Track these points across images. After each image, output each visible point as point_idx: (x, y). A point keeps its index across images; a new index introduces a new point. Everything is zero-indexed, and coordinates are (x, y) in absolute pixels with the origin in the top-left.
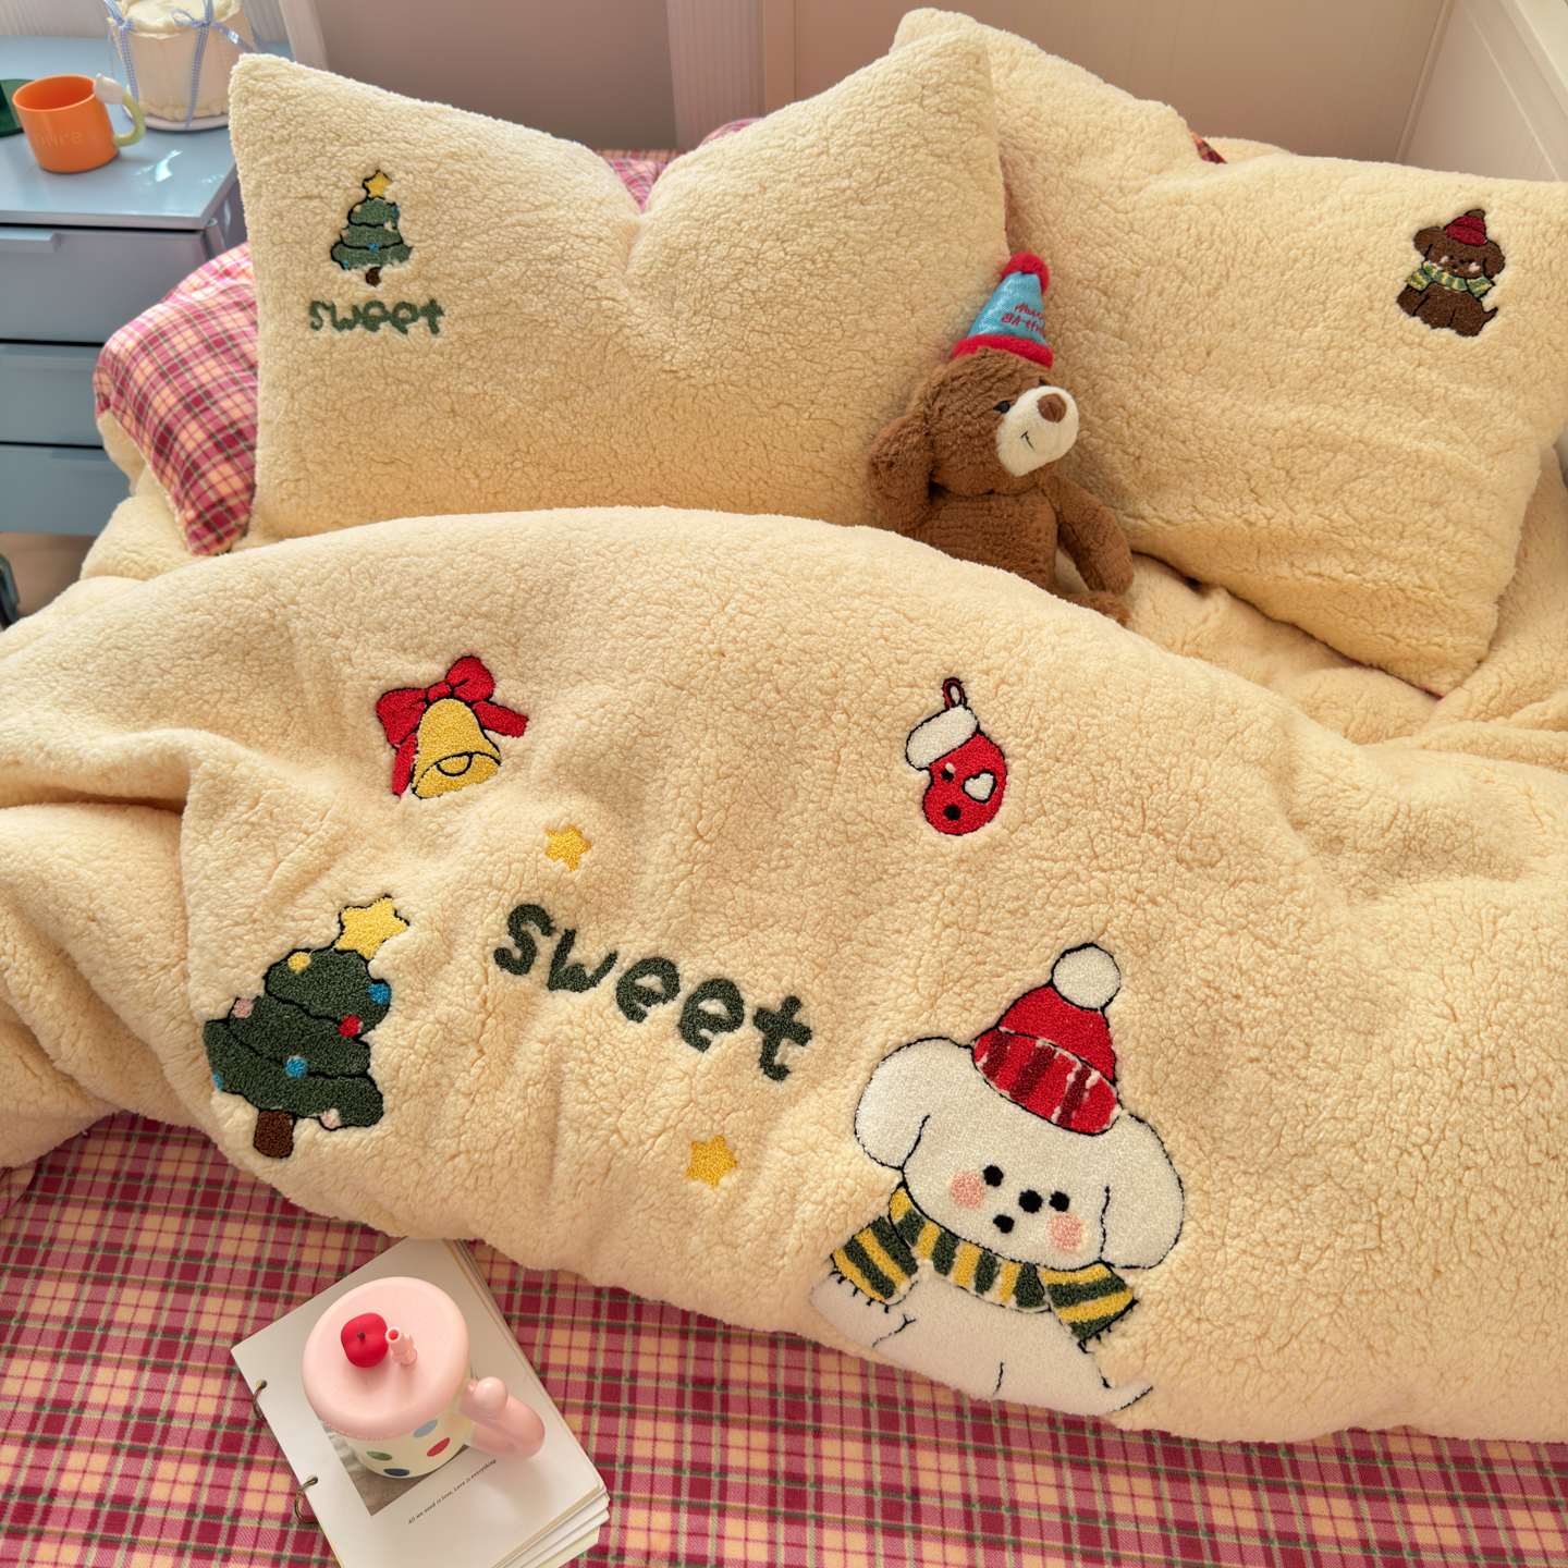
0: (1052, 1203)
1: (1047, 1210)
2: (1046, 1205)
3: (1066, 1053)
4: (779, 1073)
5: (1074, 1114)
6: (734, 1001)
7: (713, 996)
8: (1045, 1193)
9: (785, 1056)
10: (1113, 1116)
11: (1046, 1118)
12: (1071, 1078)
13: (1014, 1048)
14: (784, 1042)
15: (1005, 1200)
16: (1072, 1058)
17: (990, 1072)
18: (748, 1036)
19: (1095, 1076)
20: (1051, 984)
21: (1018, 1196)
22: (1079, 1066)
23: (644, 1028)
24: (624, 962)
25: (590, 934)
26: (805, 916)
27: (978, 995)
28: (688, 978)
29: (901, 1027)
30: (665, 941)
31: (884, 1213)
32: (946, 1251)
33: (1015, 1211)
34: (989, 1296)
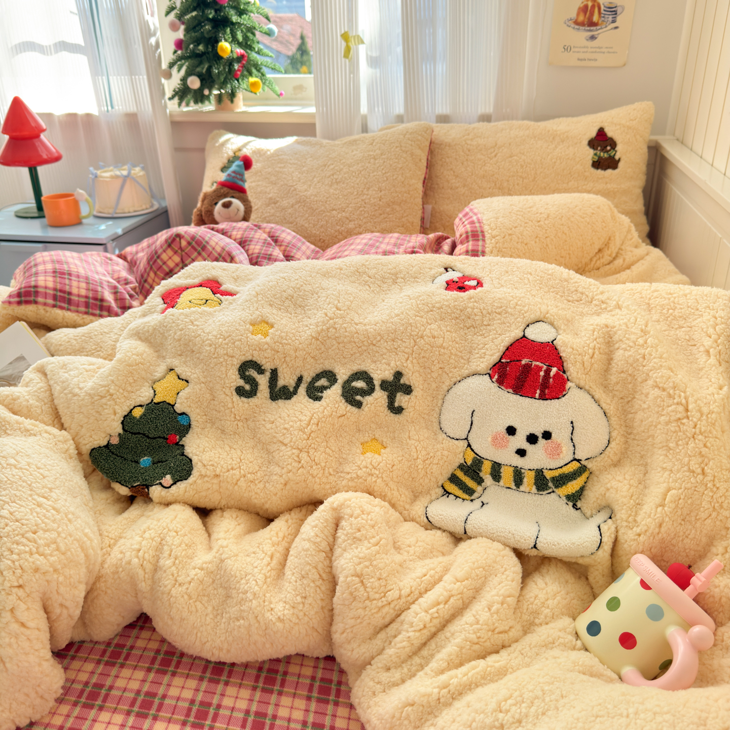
0: (543, 437)
1: (542, 442)
2: (540, 439)
3: (538, 363)
4: (399, 411)
5: (546, 391)
6: (368, 380)
7: (358, 379)
8: (539, 433)
9: (401, 401)
10: (567, 387)
11: (533, 397)
12: (542, 373)
13: (511, 369)
14: (398, 395)
15: (519, 441)
16: (541, 365)
17: (500, 382)
18: (380, 397)
19: (554, 370)
20: (524, 336)
21: (525, 438)
22: (545, 367)
23: (323, 402)
24: (307, 379)
25: (285, 370)
26: (395, 331)
27: (487, 349)
28: (343, 375)
29: (456, 374)
30: (326, 362)
31: (462, 461)
32: (496, 471)
33: (525, 445)
34: (522, 488)
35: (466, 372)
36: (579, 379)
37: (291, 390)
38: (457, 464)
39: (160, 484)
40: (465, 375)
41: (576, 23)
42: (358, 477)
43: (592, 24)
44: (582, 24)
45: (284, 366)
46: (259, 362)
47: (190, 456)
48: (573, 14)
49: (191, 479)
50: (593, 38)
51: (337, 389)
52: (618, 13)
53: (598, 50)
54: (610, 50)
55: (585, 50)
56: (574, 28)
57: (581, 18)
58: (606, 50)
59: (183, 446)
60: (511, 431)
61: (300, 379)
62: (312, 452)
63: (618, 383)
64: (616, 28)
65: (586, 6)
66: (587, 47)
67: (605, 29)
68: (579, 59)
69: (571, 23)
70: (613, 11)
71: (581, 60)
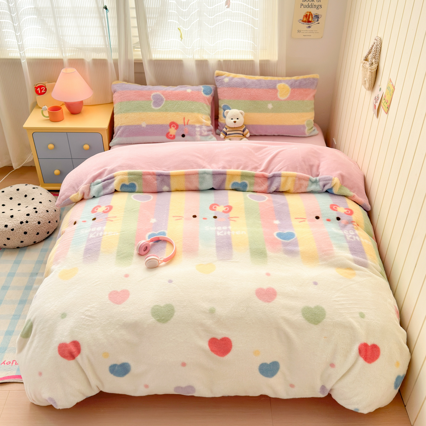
41: (303, 21)
43: (309, 22)
44: (305, 22)
48: (302, 18)
50: (309, 27)
52: (319, 17)
53: (311, 32)
54: (316, 32)
55: (306, 32)
56: (302, 23)
57: (305, 19)
64: (319, 23)
65: (307, 15)
67: (314, 24)
68: (304, 36)
69: (301, 21)
70: (317, 17)
71: (305, 36)
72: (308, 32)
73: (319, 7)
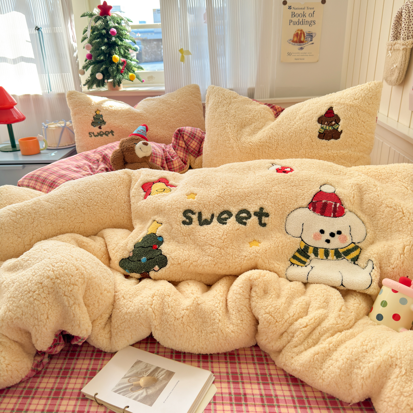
0: (337, 234)
1: (337, 236)
2: (336, 234)
3: (330, 202)
4: (264, 225)
5: (336, 214)
6: (248, 213)
7: (243, 213)
8: (335, 231)
9: (264, 221)
10: (345, 211)
11: (330, 216)
12: (333, 206)
13: (317, 204)
14: (263, 217)
15: (327, 236)
16: (332, 202)
17: (314, 210)
18: (254, 219)
19: (338, 204)
20: (321, 191)
21: (329, 234)
22: (334, 203)
23: (228, 224)
24: (217, 214)
25: (205, 211)
26: (258, 190)
27: (305, 196)
28: (234, 211)
29: (292, 207)
30: (225, 206)
31: (299, 247)
32: (316, 251)
33: (330, 238)
34: (329, 258)
35: (297, 206)
36: (350, 207)
37: (209, 220)
38: (297, 249)
39: (154, 270)
40: (296, 208)
41: (293, 41)
42: (251, 259)
43: (301, 42)
44: (296, 42)
45: (205, 209)
46: (192, 210)
47: (165, 255)
48: (292, 38)
49: (167, 266)
50: (302, 48)
51: (233, 219)
52: (313, 36)
53: (304, 54)
55: (298, 54)
56: (292, 44)
57: (295, 39)
58: (309, 54)
59: (160, 250)
60: (322, 232)
61: (213, 216)
62: (225, 249)
63: (367, 208)
64: (313, 43)
65: (298, 33)
66: (299, 53)
67: (307, 44)
68: (295, 59)
69: (291, 42)
70: (311, 36)
71: (297, 59)
72: (300, 54)
73: (311, 23)
